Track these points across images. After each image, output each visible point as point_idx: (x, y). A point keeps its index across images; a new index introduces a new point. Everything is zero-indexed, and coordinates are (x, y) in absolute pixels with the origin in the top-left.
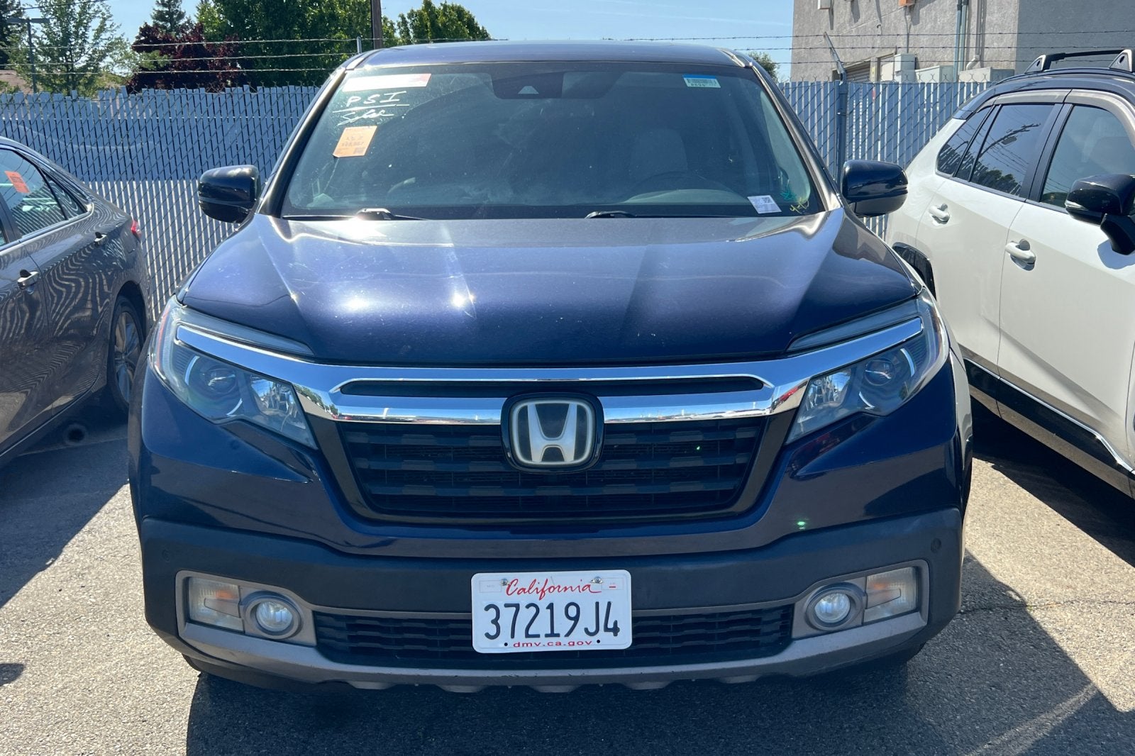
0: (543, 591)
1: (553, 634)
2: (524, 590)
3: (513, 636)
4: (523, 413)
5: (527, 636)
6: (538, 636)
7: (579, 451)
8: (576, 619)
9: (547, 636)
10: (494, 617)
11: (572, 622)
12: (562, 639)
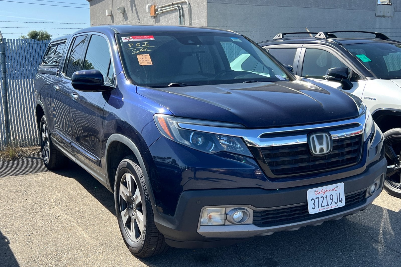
0: (324, 192)
1: (328, 205)
2: (320, 193)
3: (318, 208)
4: (313, 138)
5: (322, 207)
6: (324, 206)
7: (327, 149)
8: (332, 199)
9: (326, 206)
10: (313, 202)
11: (332, 200)
12: (330, 206)
